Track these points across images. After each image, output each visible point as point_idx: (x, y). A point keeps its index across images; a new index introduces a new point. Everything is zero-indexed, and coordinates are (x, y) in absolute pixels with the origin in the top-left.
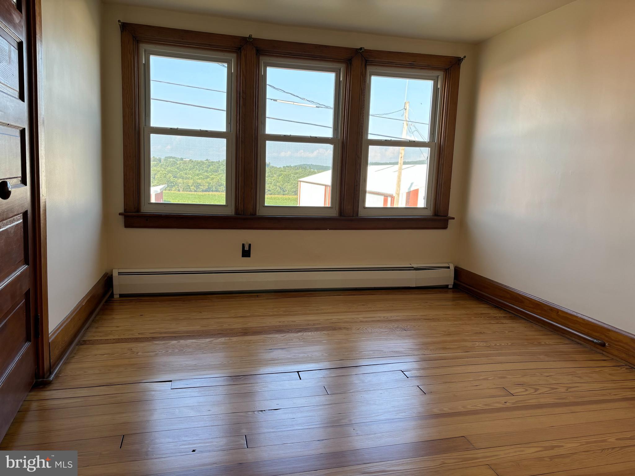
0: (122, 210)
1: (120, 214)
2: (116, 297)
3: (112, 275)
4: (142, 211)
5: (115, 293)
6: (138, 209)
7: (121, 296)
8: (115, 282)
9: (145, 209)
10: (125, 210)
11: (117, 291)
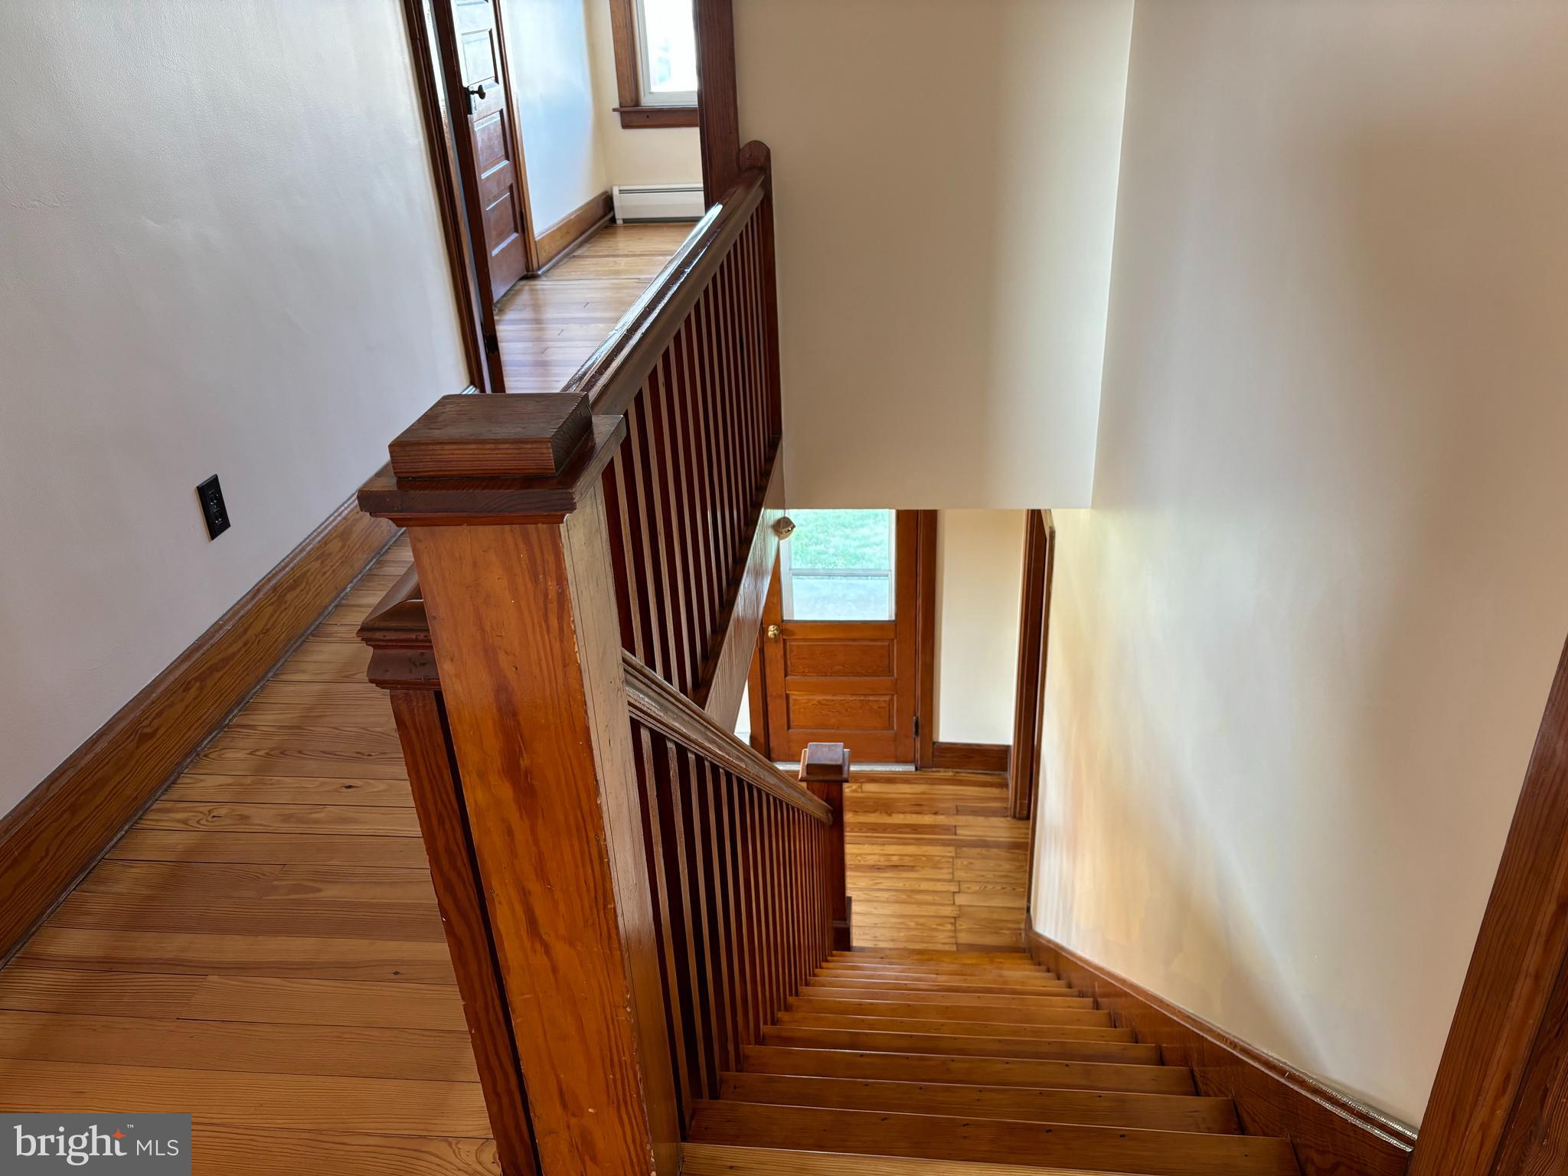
0: (616, 105)
1: (614, 110)
2: (620, 222)
3: (612, 195)
4: (643, 104)
5: (617, 217)
6: (637, 103)
7: (625, 221)
8: (616, 203)
9: (647, 101)
10: (621, 104)
11: (620, 215)
